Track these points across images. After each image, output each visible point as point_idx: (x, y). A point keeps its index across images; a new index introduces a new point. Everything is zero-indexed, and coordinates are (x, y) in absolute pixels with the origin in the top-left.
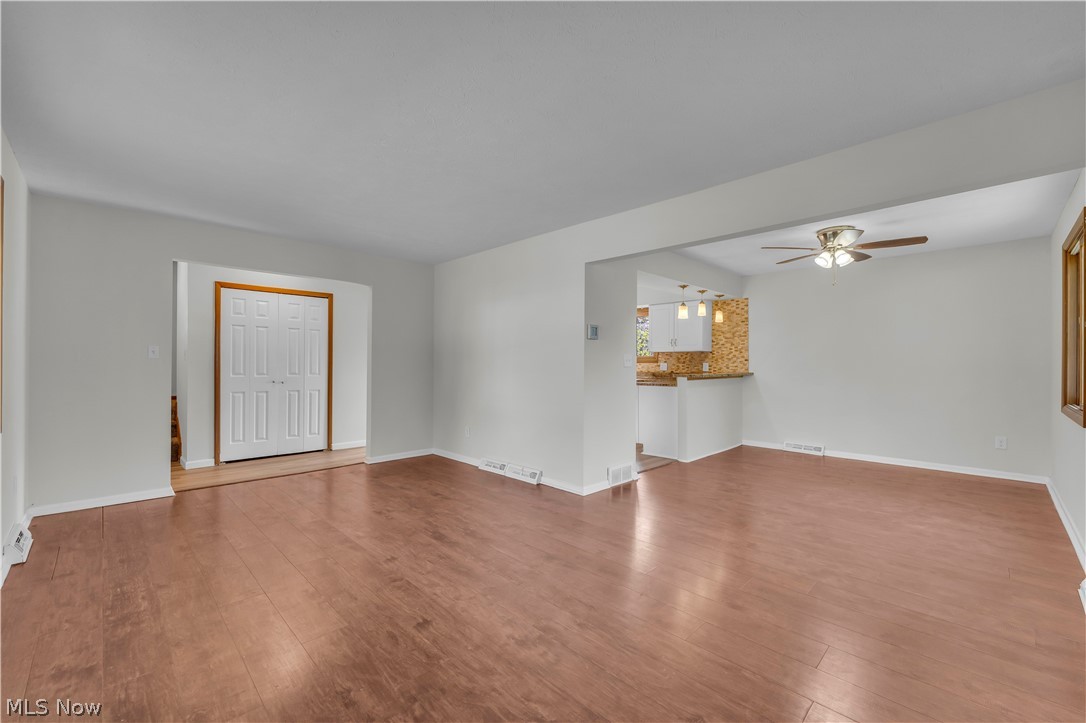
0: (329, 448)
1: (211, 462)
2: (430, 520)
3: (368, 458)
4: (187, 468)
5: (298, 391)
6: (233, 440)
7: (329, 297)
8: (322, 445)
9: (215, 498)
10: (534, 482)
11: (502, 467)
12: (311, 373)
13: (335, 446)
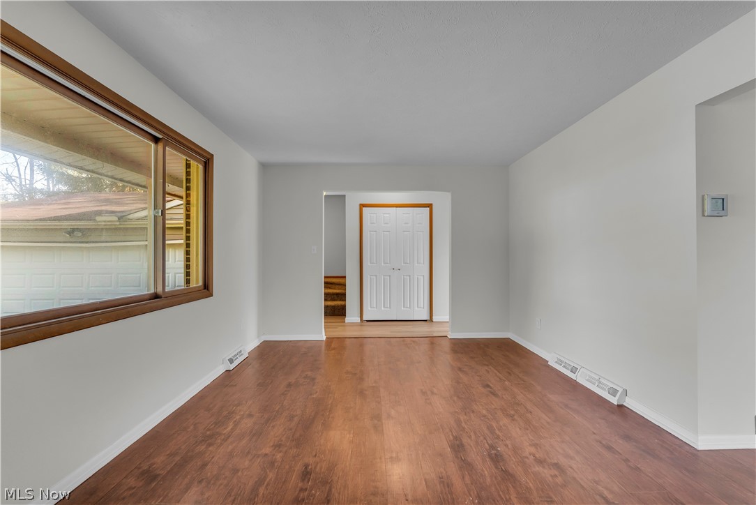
0: (431, 320)
1: (357, 320)
2: (462, 417)
3: (450, 333)
4: (346, 322)
5: (410, 276)
6: (371, 307)
7: (430, 206)
8: (426, 317)
9: (362, 345)
10: (614, 401)
11: (574, 370)
12: (418, 263)
13: (435, 319)
